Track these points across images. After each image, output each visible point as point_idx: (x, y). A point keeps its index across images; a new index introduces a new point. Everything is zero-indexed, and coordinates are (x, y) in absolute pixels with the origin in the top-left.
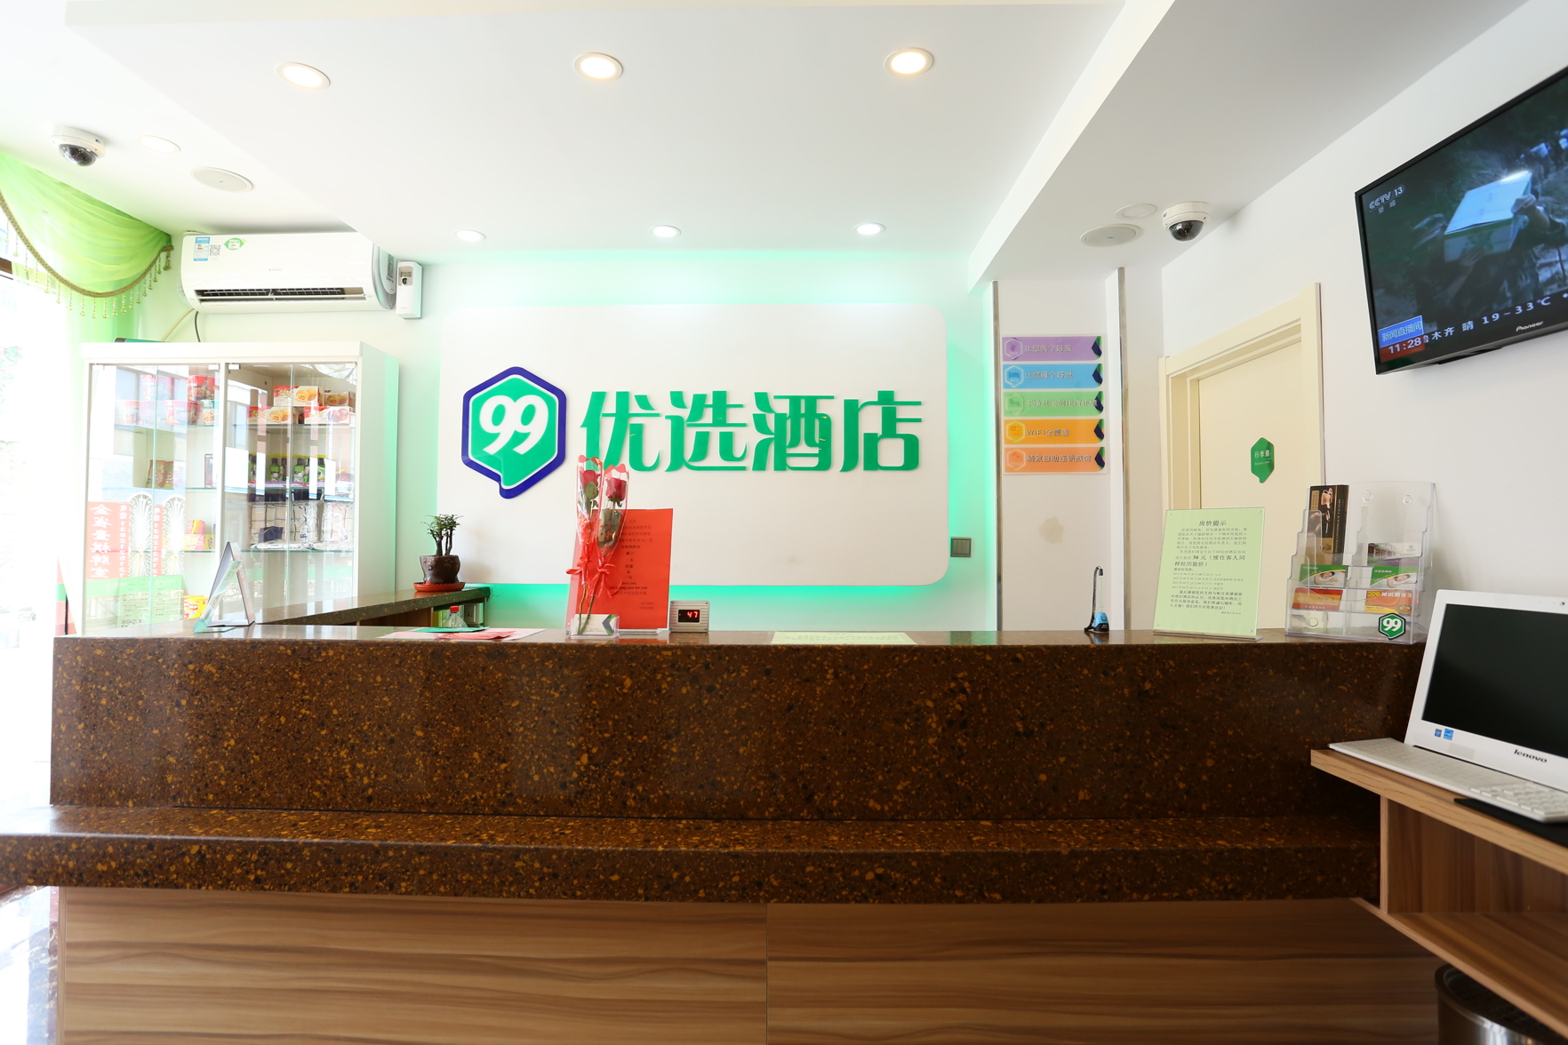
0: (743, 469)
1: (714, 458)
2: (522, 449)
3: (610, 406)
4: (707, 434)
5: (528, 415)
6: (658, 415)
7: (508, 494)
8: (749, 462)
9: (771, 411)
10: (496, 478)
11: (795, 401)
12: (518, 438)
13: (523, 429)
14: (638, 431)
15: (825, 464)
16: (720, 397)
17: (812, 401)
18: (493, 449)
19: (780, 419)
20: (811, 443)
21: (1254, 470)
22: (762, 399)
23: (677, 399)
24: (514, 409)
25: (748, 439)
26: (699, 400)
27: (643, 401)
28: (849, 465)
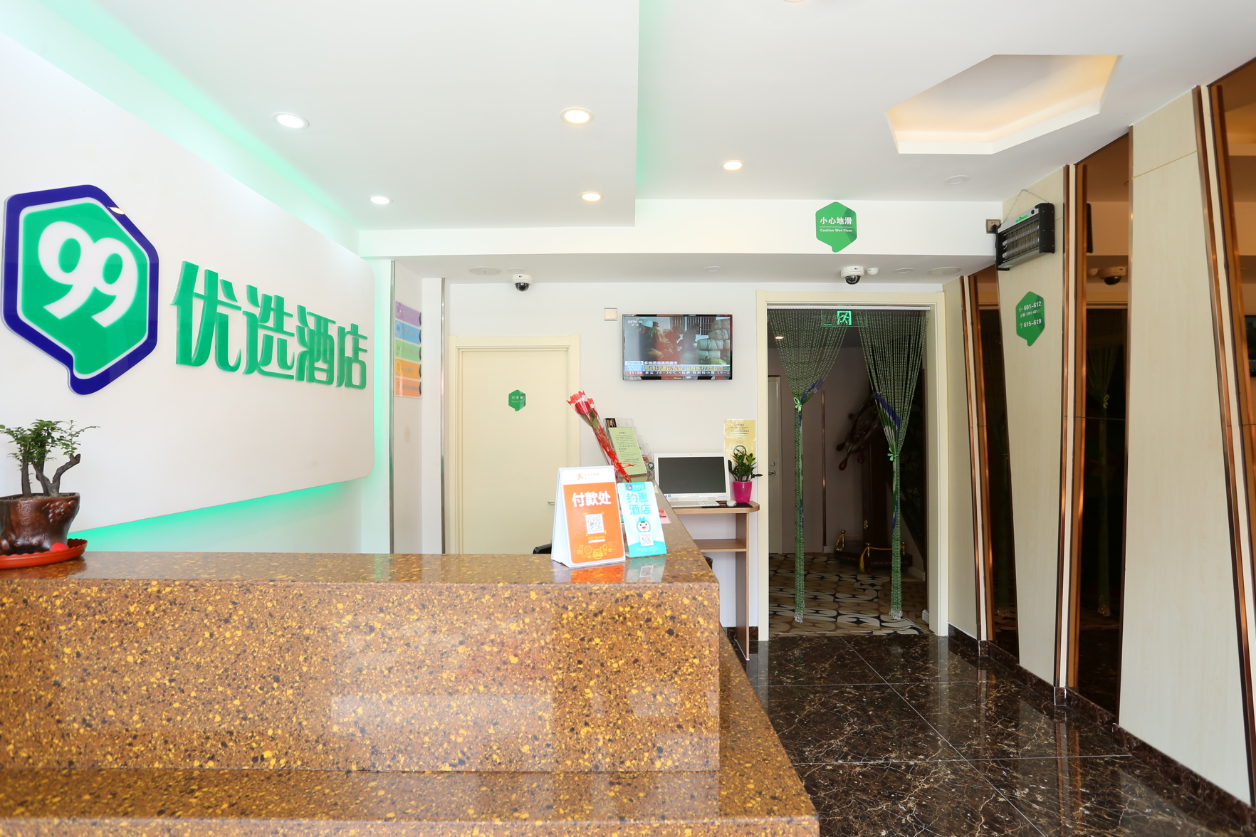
0: (291, 377)
1: (274, 367)
2: (106, 318)
3: (200, 287)
4: (271, 338)
5: (113, 270)
6: (239, 308)
7: (81, 387)
8: (293, 372)
9: (307, 326)
10: (65, 359)
11: (319, 319)
12: (99, 301)
13: (106, 289)
14: (224, 324)
15: (330, 382)
16: (280, 301)
17: (327, 321)
18: (61, 309)
19: (311, 331)
20: (325, 361)
21: (511, 404)
22: (302, 311)
23: (252, 292)
25: (295, 349)
26: (267, 299)
27: (228, 286)
28: (340, 385)
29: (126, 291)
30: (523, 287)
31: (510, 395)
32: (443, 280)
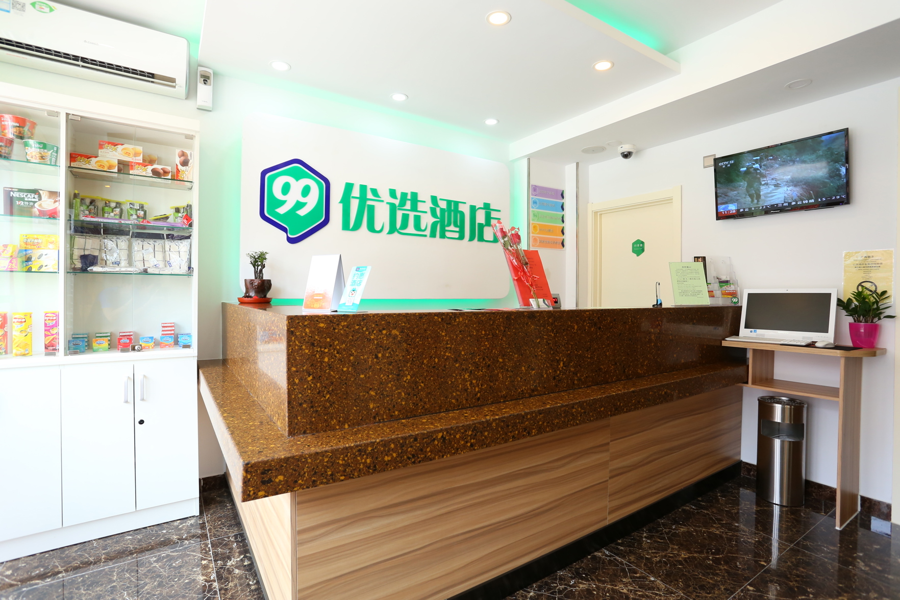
0: (425, 236)
1: (411, 229)
2: (302, 212)
3: (356, 192)
4: (408, 215)
5: (306, 191)
6: (383, 201)
7: (292, 241)
8: (428, 232)
9: (438, 206)
10: (284, 230)
11: (449, 202)
12: (299, 205)
13: (302, 200)
14: (372, 209)
15: (461, 237)
16: (415, 195)
17: (457, 203)
18: (282, 210)
19: (442, 210)
20: (456, 225)
21: (634, 251)
22: (434, 199)
23: (393, 193)
24: (297, 186)
25: (427, 220)
26: (404, 195)
27: (375, 192)
28: (472, 239)
29: (313, 200)
30: (626, 155)
31: (633, 244)
32: (577, 164)
